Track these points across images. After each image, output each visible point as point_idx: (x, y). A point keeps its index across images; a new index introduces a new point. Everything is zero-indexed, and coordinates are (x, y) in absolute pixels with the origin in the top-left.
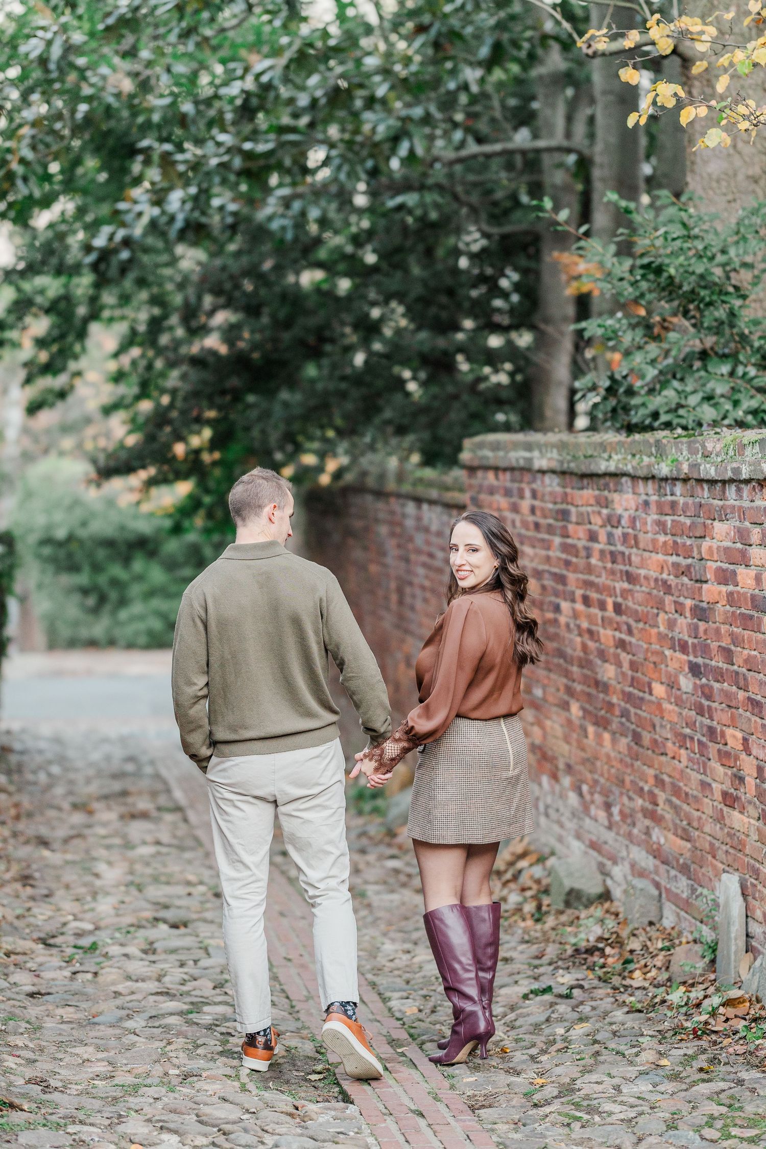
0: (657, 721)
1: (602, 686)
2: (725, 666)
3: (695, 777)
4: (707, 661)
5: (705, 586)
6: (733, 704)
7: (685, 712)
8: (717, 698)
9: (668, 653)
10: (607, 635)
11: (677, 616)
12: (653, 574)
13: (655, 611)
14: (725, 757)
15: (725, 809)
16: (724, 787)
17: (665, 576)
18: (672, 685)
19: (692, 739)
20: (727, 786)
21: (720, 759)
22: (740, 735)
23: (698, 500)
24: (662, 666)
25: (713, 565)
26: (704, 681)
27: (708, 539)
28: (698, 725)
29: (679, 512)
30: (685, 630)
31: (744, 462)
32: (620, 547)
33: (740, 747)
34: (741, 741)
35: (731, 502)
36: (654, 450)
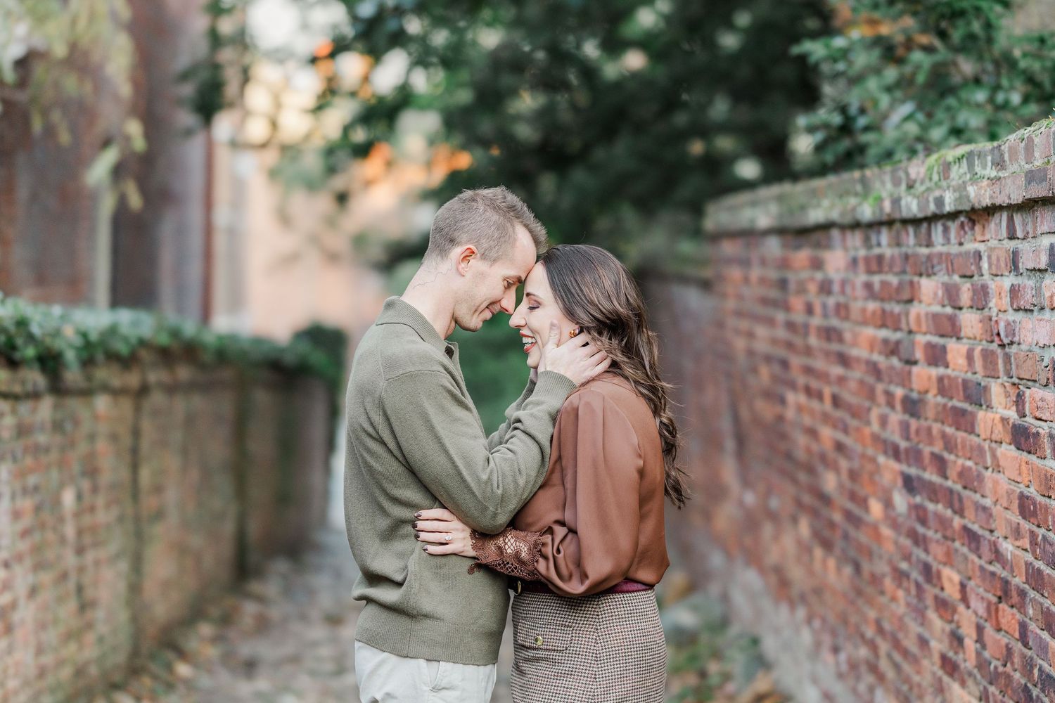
0: (875, 547)
1: (825, 499)
2: (938, 481)
3: (914, 628)
4: (920, 473)
5: (915, 369)
6: (949, 533)
7: (901, 540)
8: (931, 524)
10: (826, 434)
11: (888, 410)
12: (864, 355)
13: (868, 403)
14: (943, 605)
15: (946, 679)
16: (942, 648)
17: (875, 357)
18: (888, 504)
19: (908, 577)
20: (945, 647)
21: (937, 609)
22: (956, 578)
23: (904, 249)
24: (877, 478)
25: (921, 339)
26: (918, 499)
27: (916, 303)
28: (914, 558)
29: (886, 269)
30: (897, 428)
31: (948, 187)
32: (835, 322)
33: (957, 596)
34: (958, 587)
35: (939, 248)
36: (859, 188)
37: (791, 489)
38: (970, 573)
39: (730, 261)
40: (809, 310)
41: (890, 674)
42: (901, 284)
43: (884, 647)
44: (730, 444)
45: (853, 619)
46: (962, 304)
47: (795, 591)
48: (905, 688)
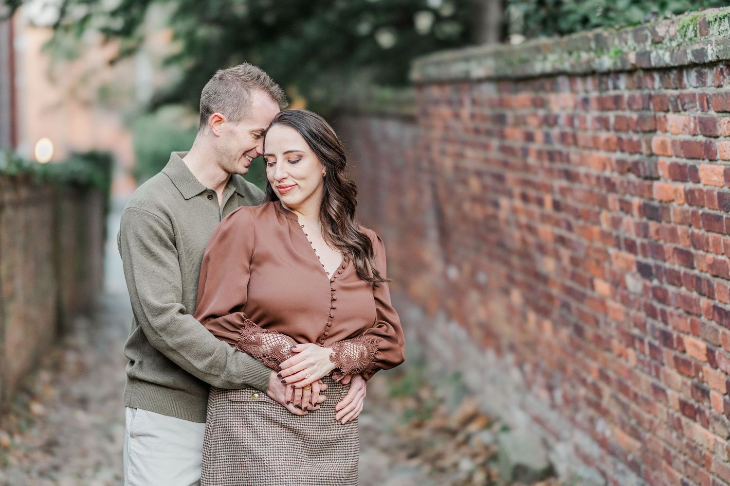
0: (601, 317)
1: (544, 279)
2: (683, 270)
3: (646, 379)
4: (660, 263)
5: (656, 184)
6: (695, 310)
7: (633, 312)
8: (673, 301)
9: (612, 251)
10: (546, 231)
11: (622, 214)
12: (594, 171)
13: (597, 209)
14: (683, 365)
15: (684, 420)
16: (683, 396)
17: (607, 173)
18: (617, 283)
19: (642, 341)
20: (686, 395)
21: (677, 367)
22: (703, 345)
23: (646, 92)
24: (606, 265)
25: (665, 161)
26: (655, 282)
27: (659, 132)
28: (648, 326)
29: (625, 106)
30: (633, 229)
31: (710, 42)
32: (557, 146)
33: (704, 358)
34: (705, 352)
35: (690, 90)
36: (593, 45)
37: (503, 270)
38: (721, 342)
39: (436, 102)
40: (529, 137)
41: (615, 411)
42: (641, 119)
43: (607, 391)
44: (433, 234)
45: (571, 367)
46: (719, 134)
47: (505, 342)
48: (633, 422)
